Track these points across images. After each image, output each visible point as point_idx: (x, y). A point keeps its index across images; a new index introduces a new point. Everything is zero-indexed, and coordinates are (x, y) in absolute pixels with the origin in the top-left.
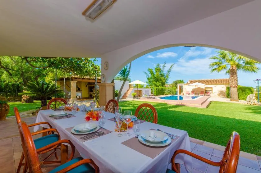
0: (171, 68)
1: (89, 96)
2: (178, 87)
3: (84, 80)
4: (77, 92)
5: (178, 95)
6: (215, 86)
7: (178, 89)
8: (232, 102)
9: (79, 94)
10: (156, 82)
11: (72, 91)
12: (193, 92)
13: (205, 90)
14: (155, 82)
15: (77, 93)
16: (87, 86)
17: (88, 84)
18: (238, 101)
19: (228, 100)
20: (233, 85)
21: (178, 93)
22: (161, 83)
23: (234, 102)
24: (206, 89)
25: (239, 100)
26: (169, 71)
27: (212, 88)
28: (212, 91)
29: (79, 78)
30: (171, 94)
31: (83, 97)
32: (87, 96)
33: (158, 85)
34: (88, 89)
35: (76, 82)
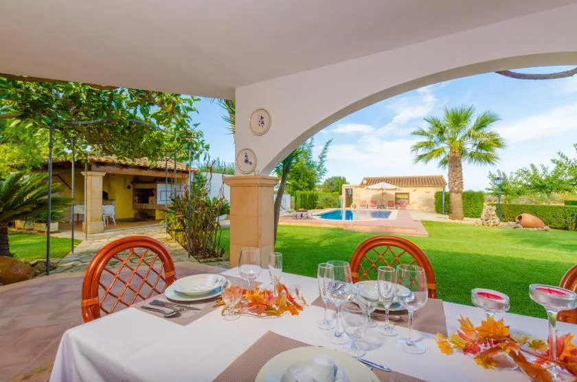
0: (325, 149)
1: (135, 215)
2: (344, 192)
3: (125, 171)
4: (103, 204)
5: (344, 209)
6: (415, 191)
7: (343, 196)
8: (453, 221)
9: (110, 210)
10: (297, 180)
11: (89, 201)
12: (374, 202)
13: (396, 199)
14: (294, 181)
15: (103, 206)
16: (129, 187)
17: (132, 183)
18: (462, 219)
19: (445, 218)
20: (456, 189)
21: (344, 205)
22: (308, 182)
23: (457, 221)
24: (398, 196)
25: (465, 218)
26: (322, 157)
27: (408, 194)
28: (408, 199)
29: (113, 164)
30: (330, 207)
31: (121, 217)
32: (131, 214)
33: (301, 187)
34: (134, 196)
35: (104, 174)
